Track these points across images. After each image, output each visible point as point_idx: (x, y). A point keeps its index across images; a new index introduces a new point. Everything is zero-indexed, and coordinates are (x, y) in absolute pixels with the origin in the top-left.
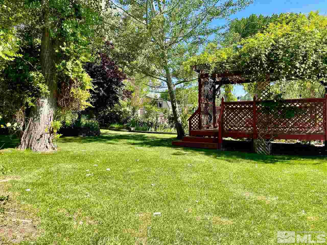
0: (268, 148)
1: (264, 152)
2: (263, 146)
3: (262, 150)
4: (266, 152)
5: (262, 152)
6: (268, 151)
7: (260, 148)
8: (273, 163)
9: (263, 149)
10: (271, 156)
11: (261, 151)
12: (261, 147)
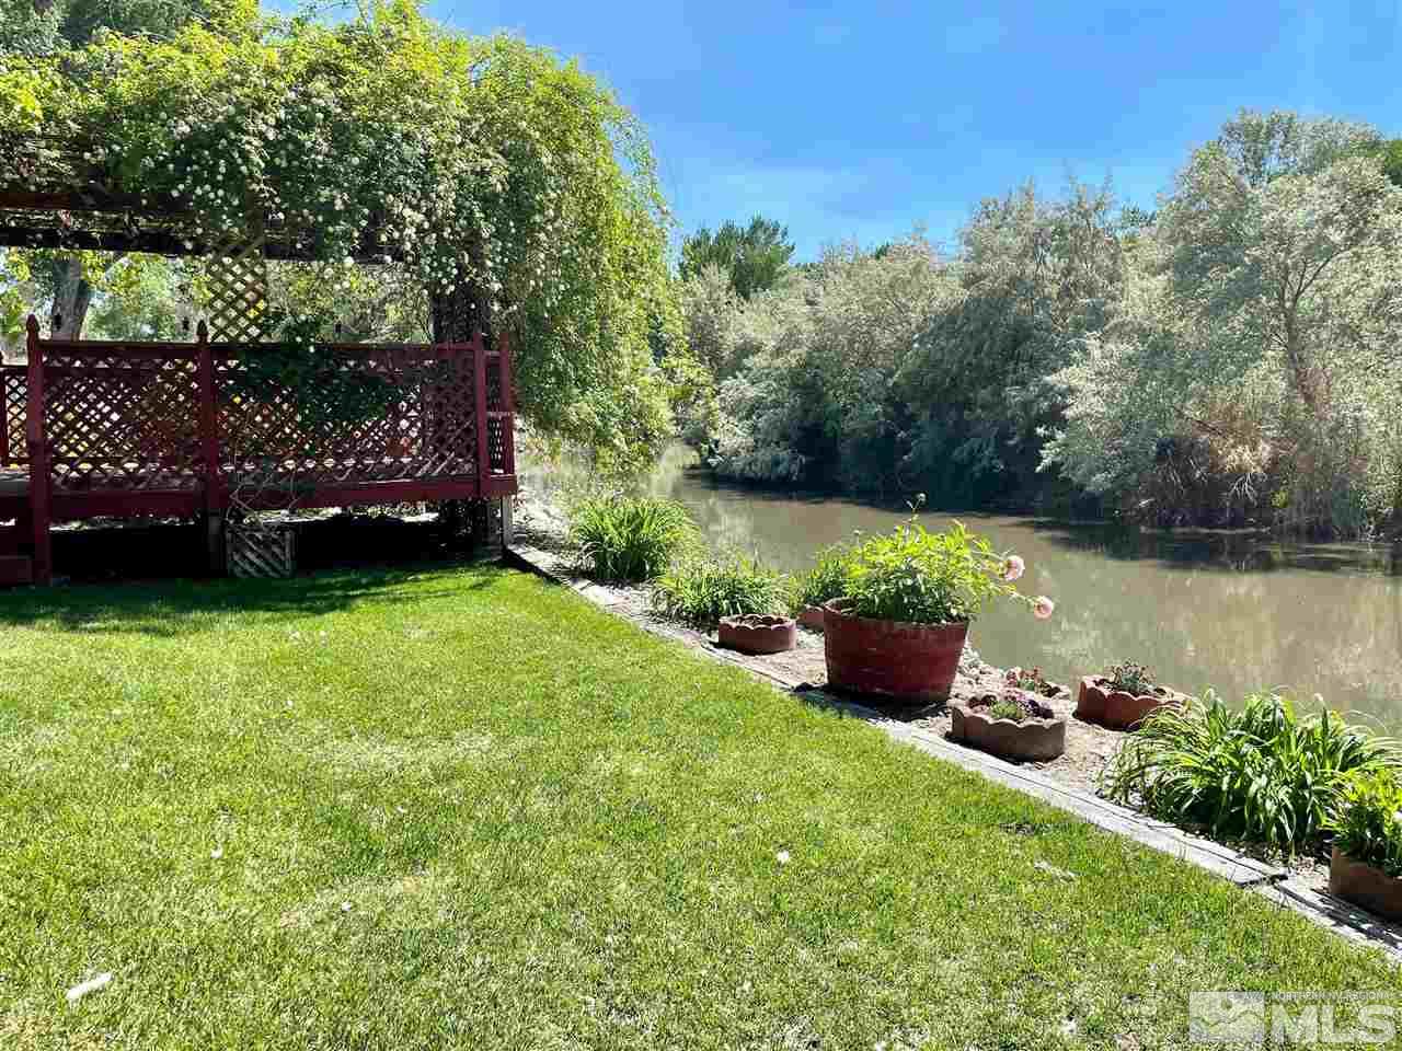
0: (283, 549)
1: (267, 569)
2: (258, 542)
3: (256, 561)
4: (274, 569)
5: (259, 570)
6: (282, 563)
7: (249, 554)
8: (343, 607)
9: (259, 556)
10: (299, 582)
11: (252, 564)
12: (252, 550)
